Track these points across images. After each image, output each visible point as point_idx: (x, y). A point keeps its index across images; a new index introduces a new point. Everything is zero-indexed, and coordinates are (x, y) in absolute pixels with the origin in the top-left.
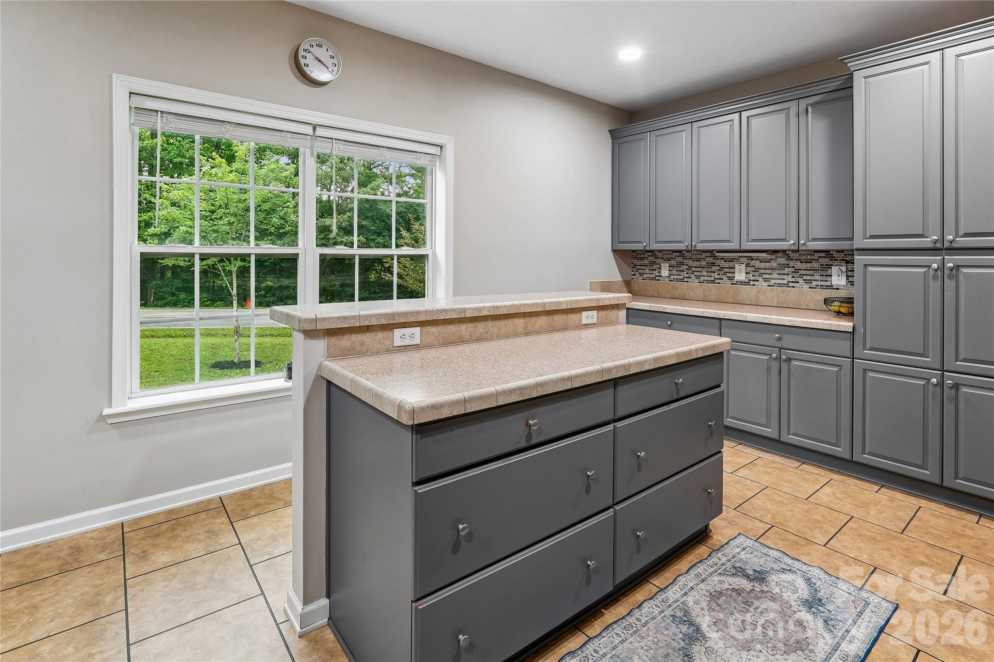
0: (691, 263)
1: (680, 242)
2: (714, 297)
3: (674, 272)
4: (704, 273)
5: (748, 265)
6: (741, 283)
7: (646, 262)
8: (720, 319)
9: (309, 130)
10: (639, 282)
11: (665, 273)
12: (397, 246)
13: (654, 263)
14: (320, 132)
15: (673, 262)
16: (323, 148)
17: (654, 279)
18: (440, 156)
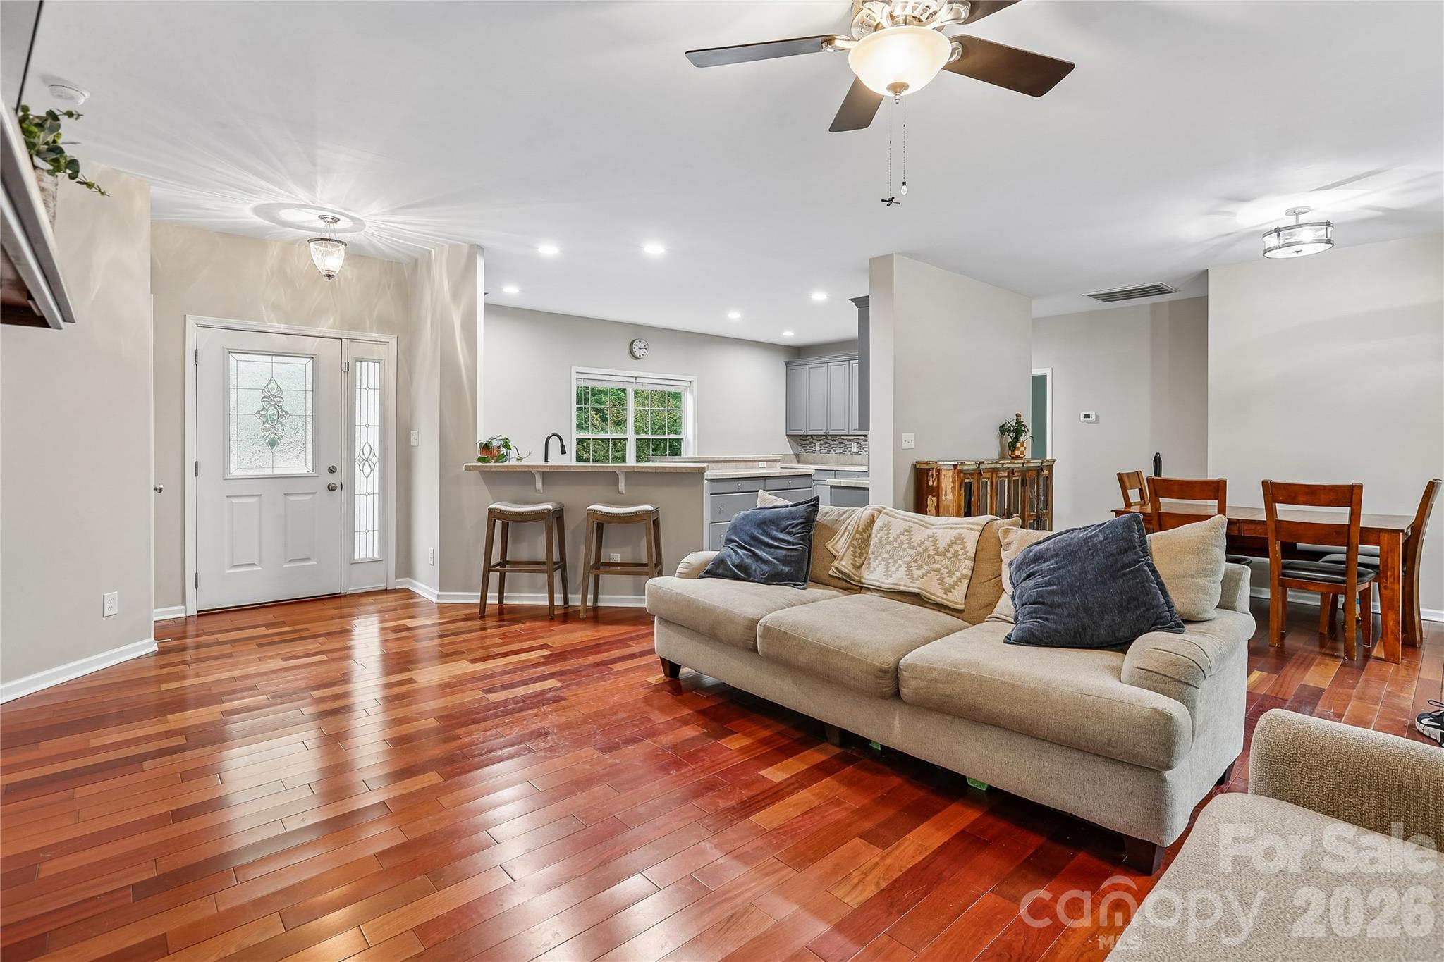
0: (831, 443)
1: (821, 430)
2: (841, 462)
3: (823, 448)
4: (838, 448)
5: (858, 443)
6: (855, 453)
7: (808, 442)
8: (835, 471)
9: (634, 380)
10: (804, 454)
11: (818, 448)
12: (668, 434)
13: (811, 443)
14: (638, 380)
15: (822, 442)
16: (639, 388)
17: (812, 452)
18: (690, 387)
